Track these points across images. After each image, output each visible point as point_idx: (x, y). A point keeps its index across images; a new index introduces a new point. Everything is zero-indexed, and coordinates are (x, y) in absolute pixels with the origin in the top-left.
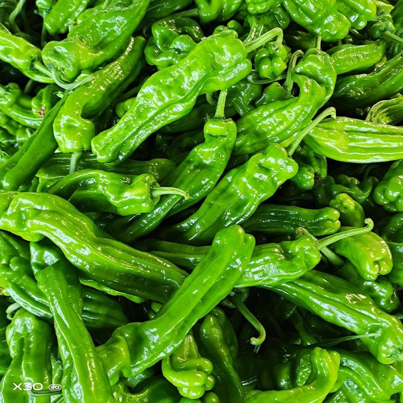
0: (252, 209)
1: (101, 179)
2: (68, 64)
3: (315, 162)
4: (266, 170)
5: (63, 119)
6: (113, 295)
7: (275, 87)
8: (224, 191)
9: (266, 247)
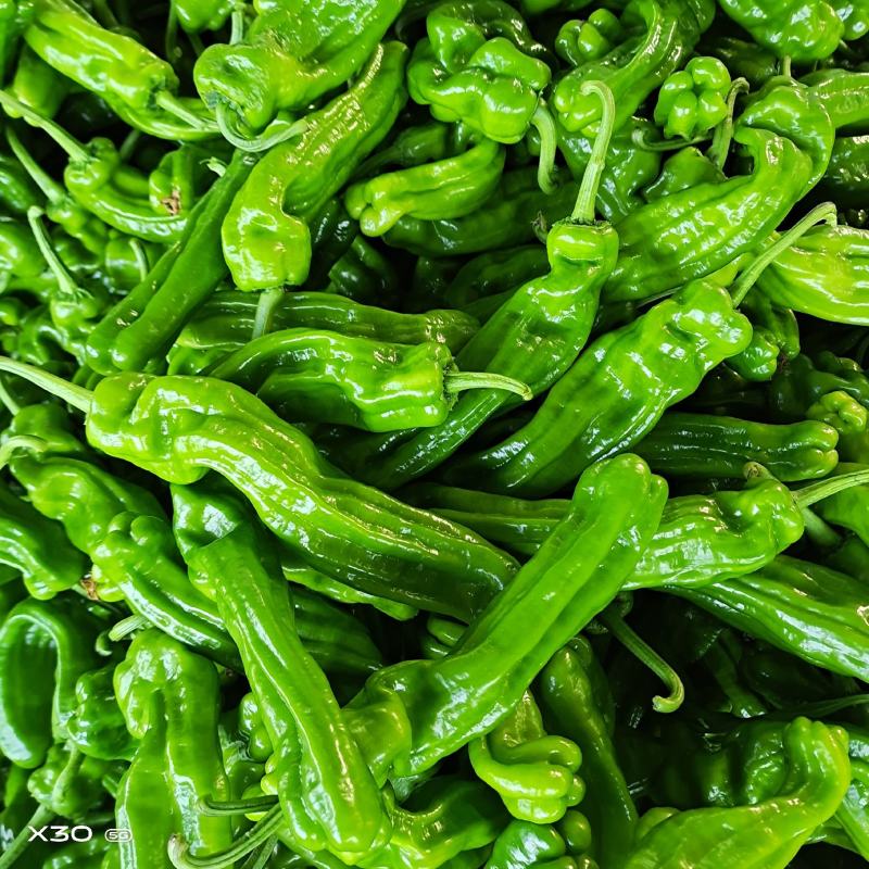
0: (647, 422)
1: (332, 351)
2: (254, 95)
3: (775, 323)
4: (685, 337)
5: (245, 215)
6: (347, 601)
7: (689, 158)
8: (586, 381)
9: (684, 502)
